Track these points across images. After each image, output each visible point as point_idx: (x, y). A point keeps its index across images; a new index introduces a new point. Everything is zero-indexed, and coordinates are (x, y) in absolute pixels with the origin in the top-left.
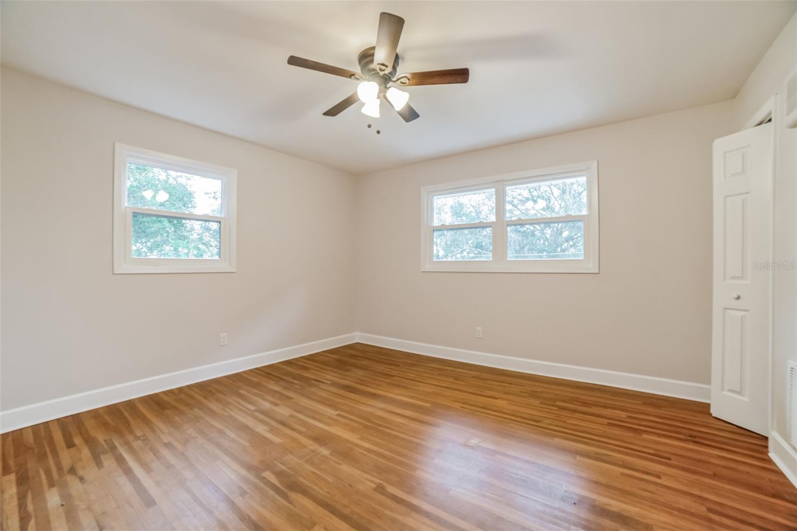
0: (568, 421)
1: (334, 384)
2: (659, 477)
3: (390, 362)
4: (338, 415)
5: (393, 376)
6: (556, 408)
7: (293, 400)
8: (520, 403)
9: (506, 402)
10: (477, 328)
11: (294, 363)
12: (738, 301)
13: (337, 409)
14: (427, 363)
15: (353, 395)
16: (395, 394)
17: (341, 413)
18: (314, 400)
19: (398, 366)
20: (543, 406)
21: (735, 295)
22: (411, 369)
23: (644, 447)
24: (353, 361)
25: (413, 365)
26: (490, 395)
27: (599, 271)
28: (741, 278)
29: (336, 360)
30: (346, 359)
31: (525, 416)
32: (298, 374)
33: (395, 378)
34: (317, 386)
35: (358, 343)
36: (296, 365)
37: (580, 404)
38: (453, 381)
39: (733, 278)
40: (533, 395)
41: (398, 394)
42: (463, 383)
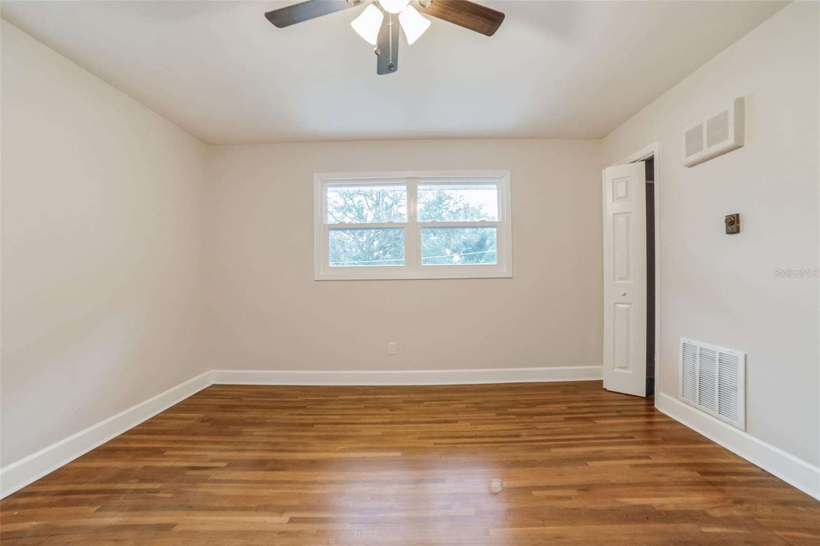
0: (538, 427)
1: (233, 465)
2: (648, 458)
3: (285, 405)
4: (292, 520)
5: (312, 425)
6: (514, 417)
7: (175, 529)
8: (480, 420)
9: (469, 424)
10: (391, 343)
11: (119, 449)
12: (624, 296)
13: (281, 510)
14: (338, 396)
15: (281, 473)
16: (339, 451)
17: (294, 515)
18: (224, 509)
19: (304, 407)
20: (500, 417)
21: (623, 292)
22: (325, 409)
23: (610, 432)
24: (232, 415)
25: (322, 402)
26: (442, 419)
27: (513, 275)
28: (626, 278)
29: (203, 421)
30: (218, 415)
31: (502, 433)
32: (145, 467)
33: (316, 426)
34: (206, 480)
35: (214, 386)
36: (128, 450)
37: (524, 406)
38: (389, 412)
39: (621, 279)
40: (479, 408)
41: (344, 451)
42: (404, 412)
